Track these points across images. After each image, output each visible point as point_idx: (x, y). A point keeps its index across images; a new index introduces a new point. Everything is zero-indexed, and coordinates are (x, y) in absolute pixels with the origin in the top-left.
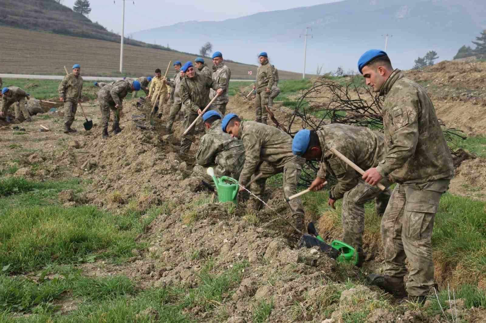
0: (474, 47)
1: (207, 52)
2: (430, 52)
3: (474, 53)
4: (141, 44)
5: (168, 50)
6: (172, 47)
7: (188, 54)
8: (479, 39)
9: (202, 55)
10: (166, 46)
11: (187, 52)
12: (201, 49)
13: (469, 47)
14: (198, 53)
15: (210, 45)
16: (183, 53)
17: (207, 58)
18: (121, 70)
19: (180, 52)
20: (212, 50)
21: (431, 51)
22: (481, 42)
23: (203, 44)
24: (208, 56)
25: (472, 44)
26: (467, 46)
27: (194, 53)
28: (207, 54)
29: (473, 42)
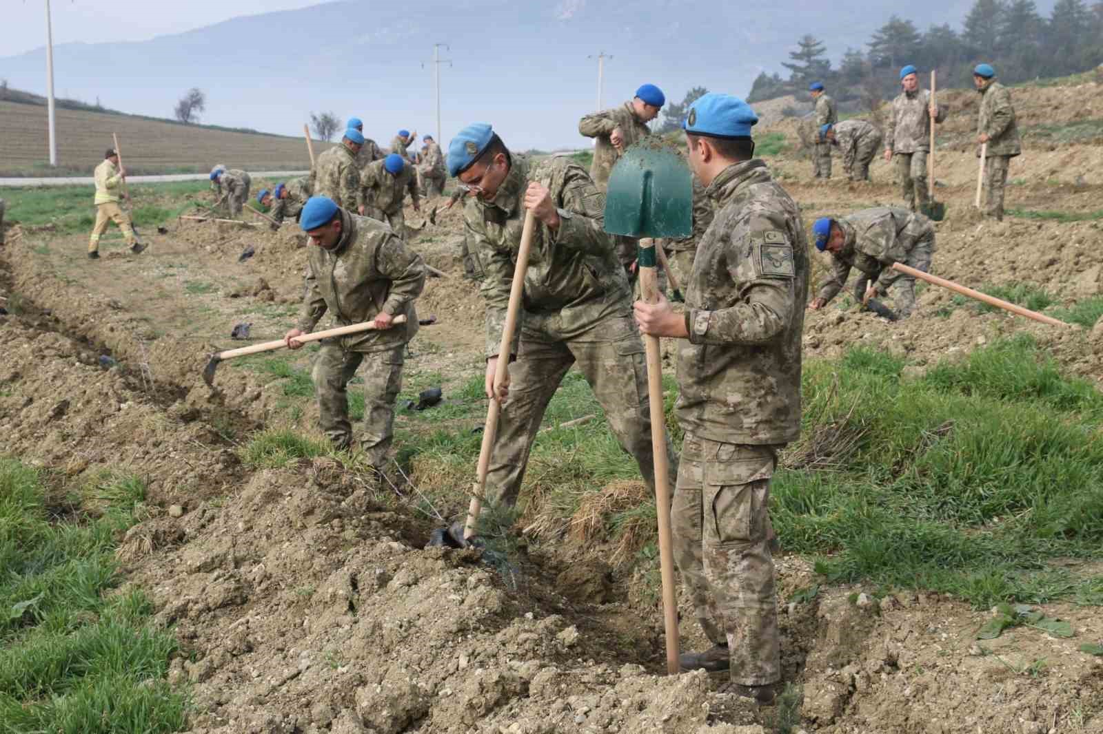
0: (786, 75)
1: (194, 112)
2: (694, 91)
3: (788, 88)
4: (34, 100)
5: (98, 110)
6: (107, 105)
7: (146, 118)
8: (795, 56)
9: (181, 119)
10: (92, 102)
11: (145, 114)
12: (177, 104)
13: (776, 76)
14: (172, 116)
15: (198, 94)
16: (134, 117)
17: (193, 125)
18: (52, 160)
19: (126, 115)
20: (204, 106)
21: (697, 88)
22: (802, 64)
23: (182, 94)
24: (195, 121)
25: (784, 68)
26: (770, 74)
27: (163, 116)
28: (193, 117)
29: (784, 64)
